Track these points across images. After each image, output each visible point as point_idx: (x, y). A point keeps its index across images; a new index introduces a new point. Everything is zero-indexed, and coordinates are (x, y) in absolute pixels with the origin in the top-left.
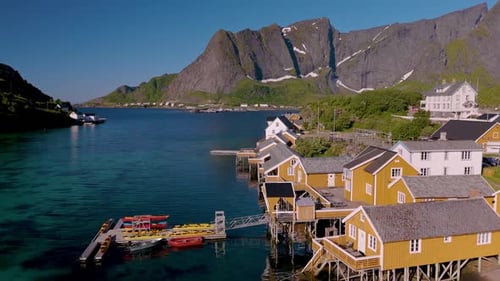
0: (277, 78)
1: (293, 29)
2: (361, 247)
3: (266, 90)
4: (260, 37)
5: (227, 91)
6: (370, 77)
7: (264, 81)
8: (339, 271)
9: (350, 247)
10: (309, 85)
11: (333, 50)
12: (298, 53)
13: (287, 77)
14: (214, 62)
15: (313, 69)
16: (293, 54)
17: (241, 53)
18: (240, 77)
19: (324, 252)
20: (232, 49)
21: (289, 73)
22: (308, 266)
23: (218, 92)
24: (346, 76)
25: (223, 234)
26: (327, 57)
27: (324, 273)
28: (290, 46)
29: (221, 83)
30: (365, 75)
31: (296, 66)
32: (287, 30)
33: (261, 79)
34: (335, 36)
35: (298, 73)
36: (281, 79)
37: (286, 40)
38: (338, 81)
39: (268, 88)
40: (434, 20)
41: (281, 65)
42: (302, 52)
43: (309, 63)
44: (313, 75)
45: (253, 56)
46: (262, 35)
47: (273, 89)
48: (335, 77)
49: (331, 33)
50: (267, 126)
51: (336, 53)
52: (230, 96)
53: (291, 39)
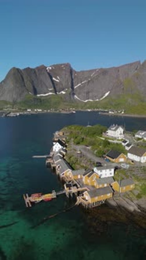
0: (45, 93)
1: (52, 68)
2: (87, 199)
3: (40, 100)
4: (35, 72)
5: (19, 100)
6: (90, 94)
7: (38, 95)
8: (83, 204)
9: (84, 199)
10: (61, 98)
11: (72, 80)
12: (55, 81)
13: (50, 93)
14: (11, 85)
15: (63, 90)
16: (53, 81)
17: (25, 80)
18: (26, 93)
19: (80, 200)
20: (21, 78)
21: (51, 91)
22: (76, 203)
23: (13, 101)
24: (79, 94)
25: (55, 197)
26: (70, 84)
27: (80, 204)
28: (51, 78)
29: (15, 96)
30: (88, 93)
31: (55, 88)
32: (49, 68)
33: (36, 94)
34: (73, 73)
35: (56, 92)
36: (47, 94)
37: (49, 74)
38: (76, 96)
39: (40, 99)
40: (119, 67)
41: (47, 87)
42: (57, 81)
43: (61, 86)
44: (63, 93)
45: (32, 82)
46: (37, 71)
47: (43, 100)
48: (74, 94)
49: (71, 71)
50: (53, 145)
51: (74, 82)
52: (20, 103)
53: (52, 74)
